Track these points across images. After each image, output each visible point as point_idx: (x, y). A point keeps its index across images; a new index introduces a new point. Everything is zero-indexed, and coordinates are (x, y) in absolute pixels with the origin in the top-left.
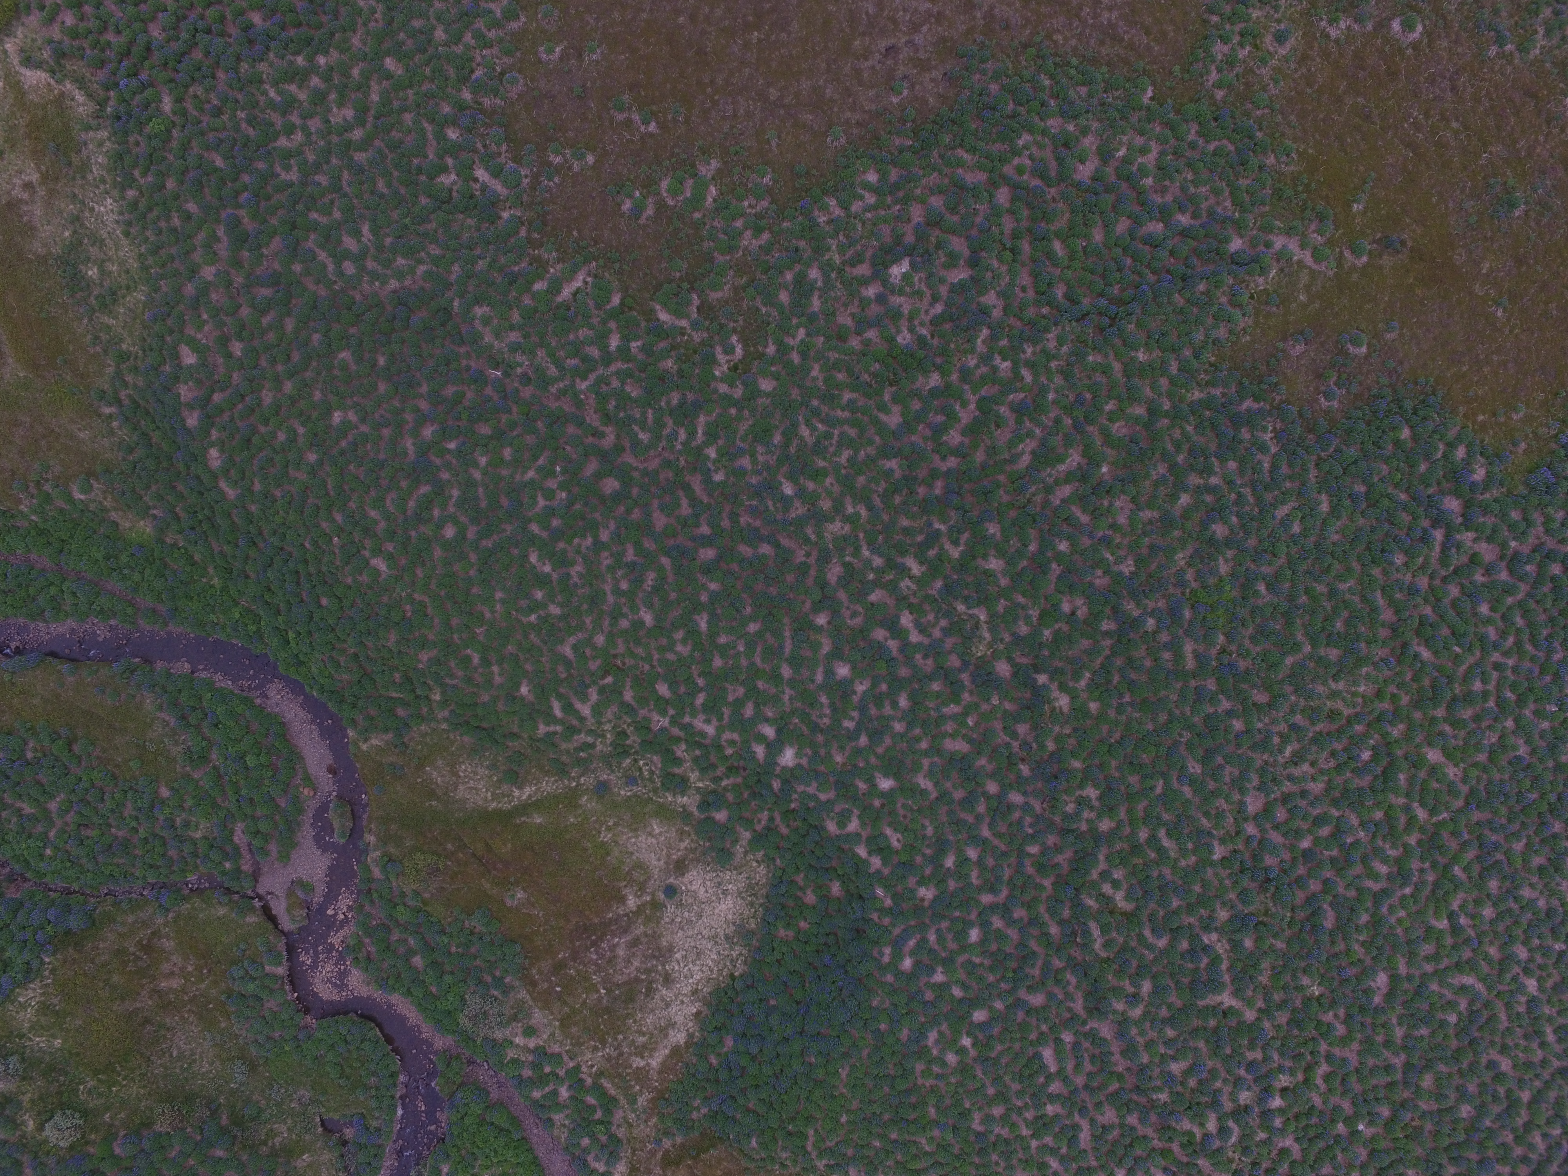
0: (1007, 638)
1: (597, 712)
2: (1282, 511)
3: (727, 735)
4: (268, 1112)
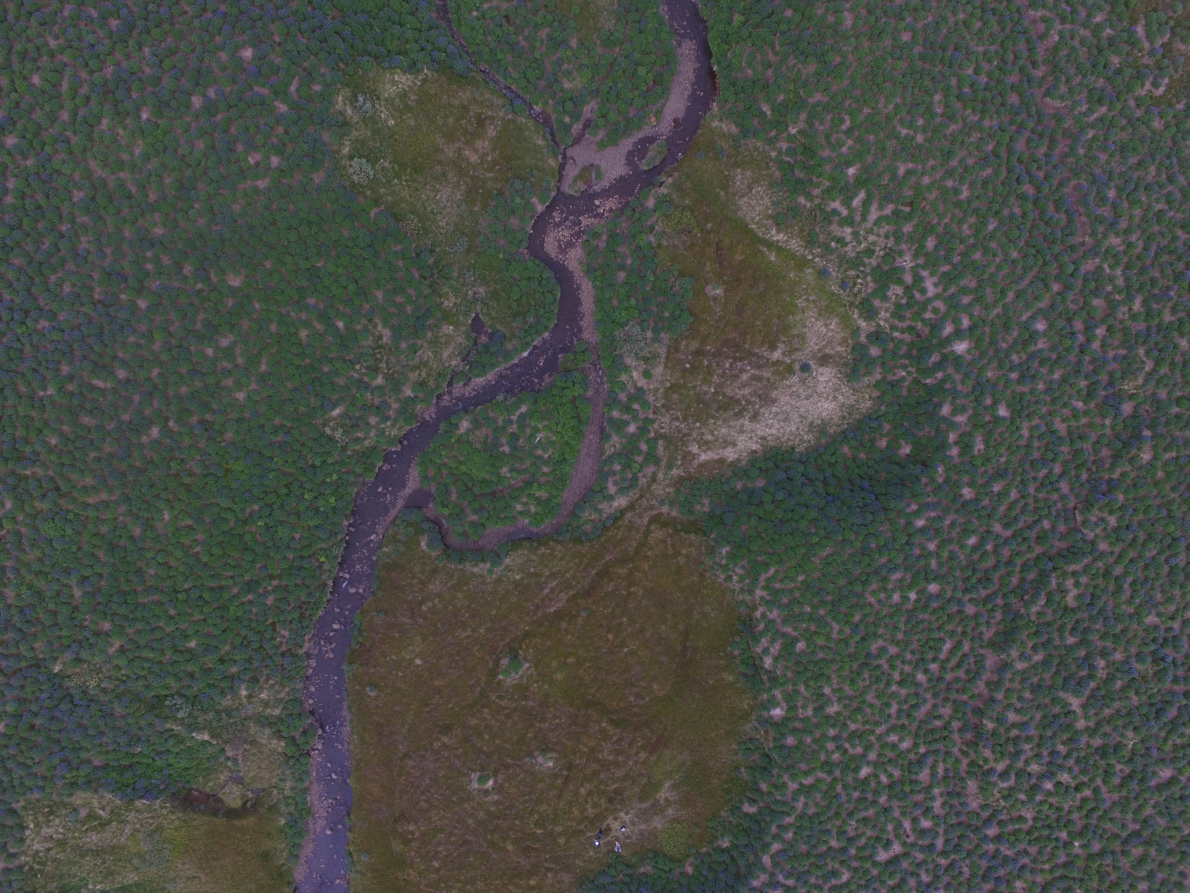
0: (1150, 392)
1: (879, 221)
3: (938, 304)
4: (454, 283)
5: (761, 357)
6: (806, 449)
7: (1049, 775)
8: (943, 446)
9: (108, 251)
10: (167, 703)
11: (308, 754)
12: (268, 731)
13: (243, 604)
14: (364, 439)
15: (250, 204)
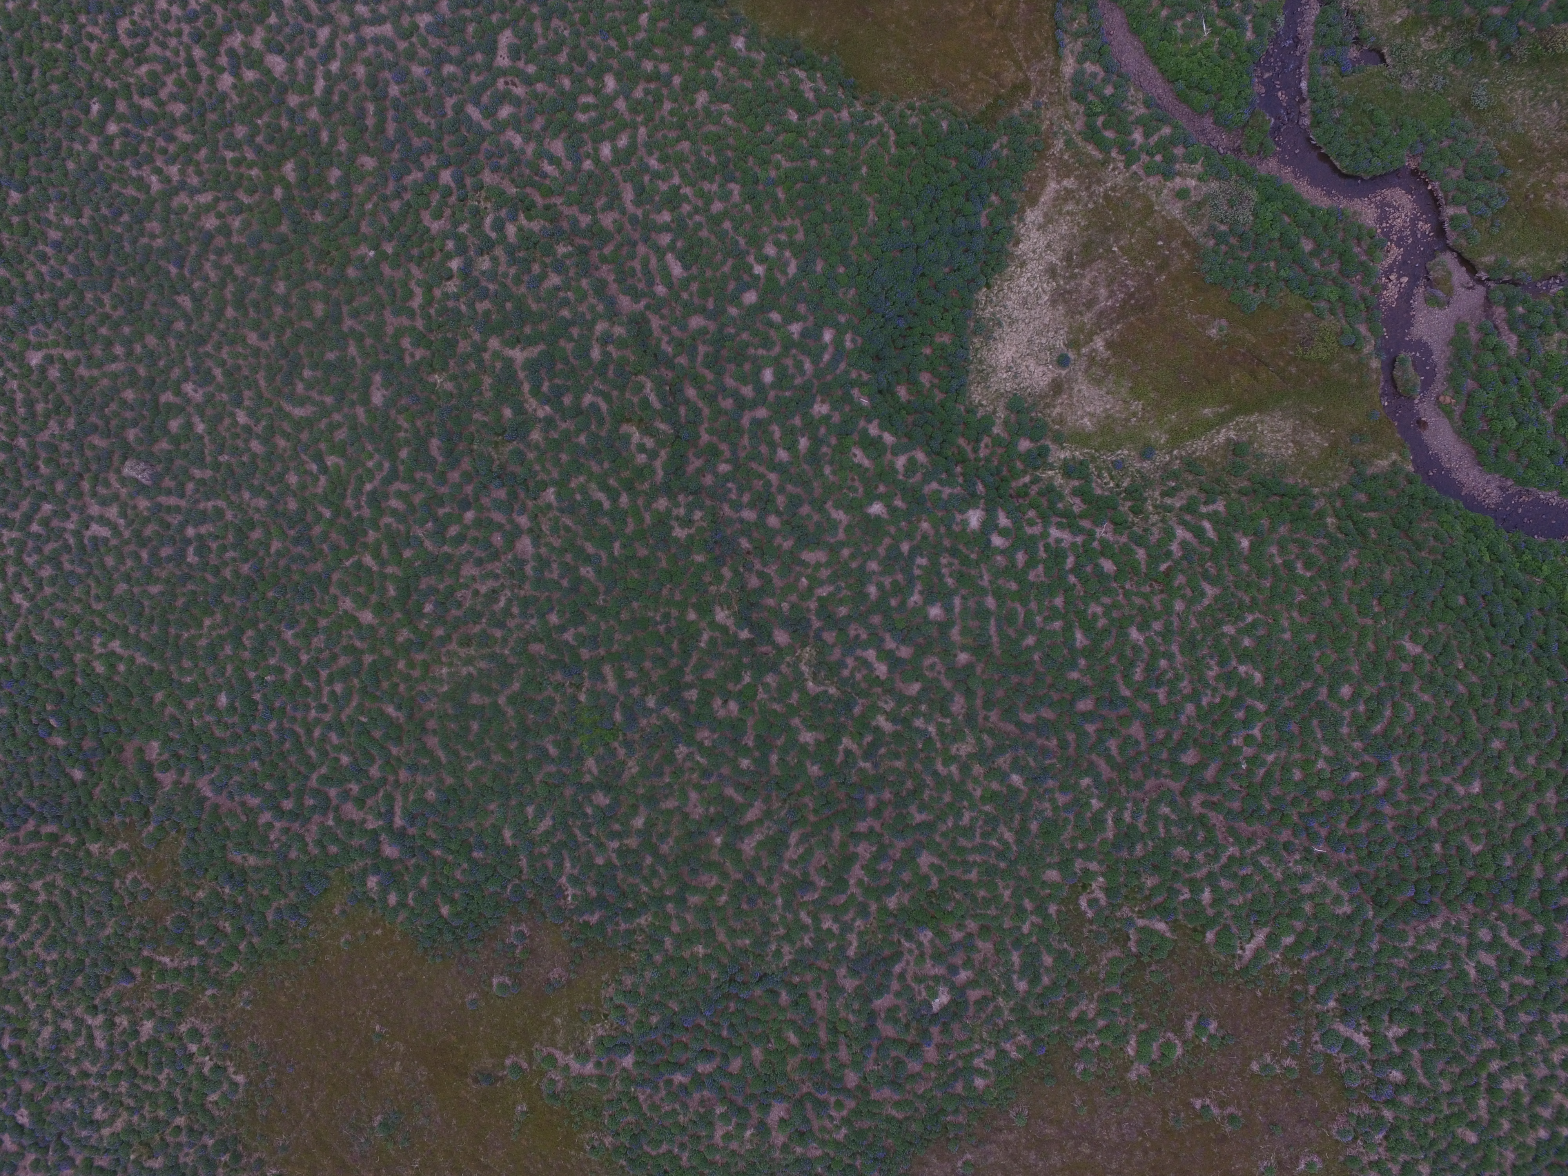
0: (784, 668)
1: (1169, 534)
2: (546, 823)
3: (1037, 530)
4: (1445, 60)
5: (1111, 324)
6: (977, 302)
7: (466, 272)
8: (888, 423)
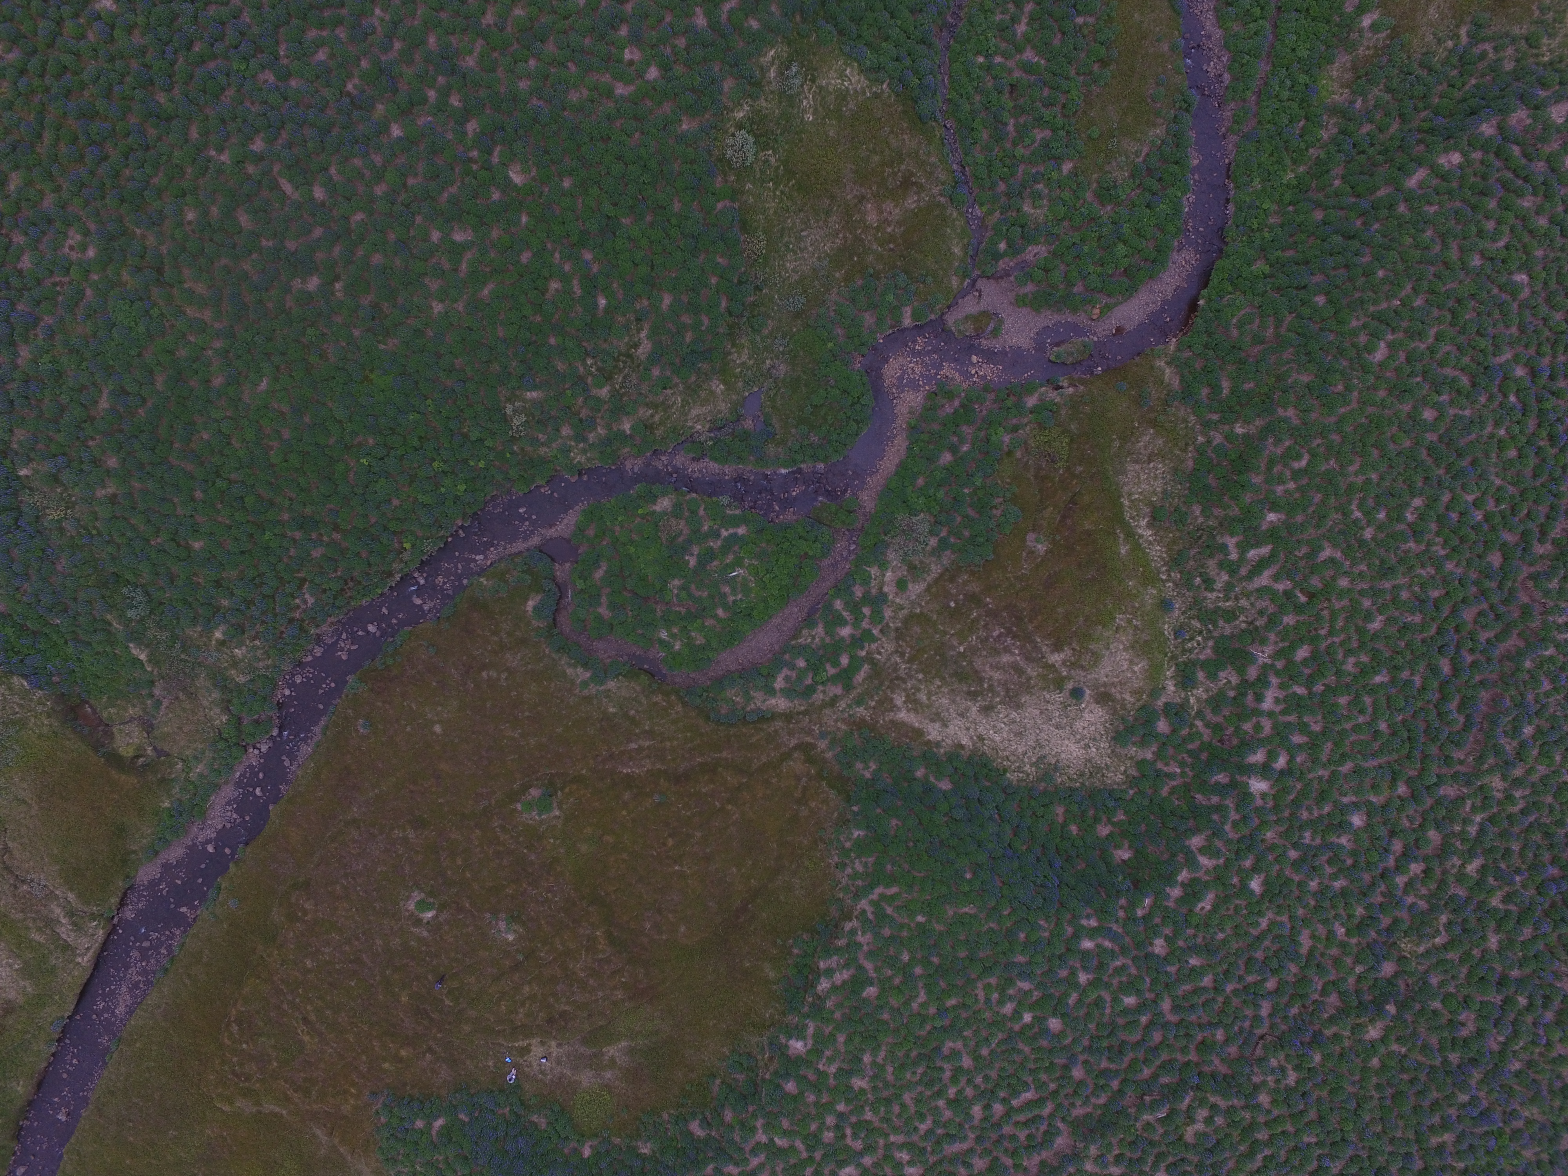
0: (1423, 968)
1: (1264, 591)
3: (1266, 723)
4: (758, 339)
5: (1036, 648)
6: (1019, 781)
8: (1169, 879)
9: (397, 45)
10: (125, 590)
11: (245, 748)
12: (216, 695)
13: (284, 536)
14: (542, 444)
15: (592, 101)
